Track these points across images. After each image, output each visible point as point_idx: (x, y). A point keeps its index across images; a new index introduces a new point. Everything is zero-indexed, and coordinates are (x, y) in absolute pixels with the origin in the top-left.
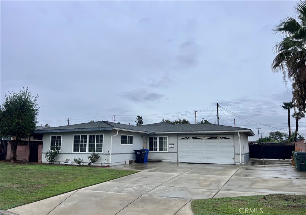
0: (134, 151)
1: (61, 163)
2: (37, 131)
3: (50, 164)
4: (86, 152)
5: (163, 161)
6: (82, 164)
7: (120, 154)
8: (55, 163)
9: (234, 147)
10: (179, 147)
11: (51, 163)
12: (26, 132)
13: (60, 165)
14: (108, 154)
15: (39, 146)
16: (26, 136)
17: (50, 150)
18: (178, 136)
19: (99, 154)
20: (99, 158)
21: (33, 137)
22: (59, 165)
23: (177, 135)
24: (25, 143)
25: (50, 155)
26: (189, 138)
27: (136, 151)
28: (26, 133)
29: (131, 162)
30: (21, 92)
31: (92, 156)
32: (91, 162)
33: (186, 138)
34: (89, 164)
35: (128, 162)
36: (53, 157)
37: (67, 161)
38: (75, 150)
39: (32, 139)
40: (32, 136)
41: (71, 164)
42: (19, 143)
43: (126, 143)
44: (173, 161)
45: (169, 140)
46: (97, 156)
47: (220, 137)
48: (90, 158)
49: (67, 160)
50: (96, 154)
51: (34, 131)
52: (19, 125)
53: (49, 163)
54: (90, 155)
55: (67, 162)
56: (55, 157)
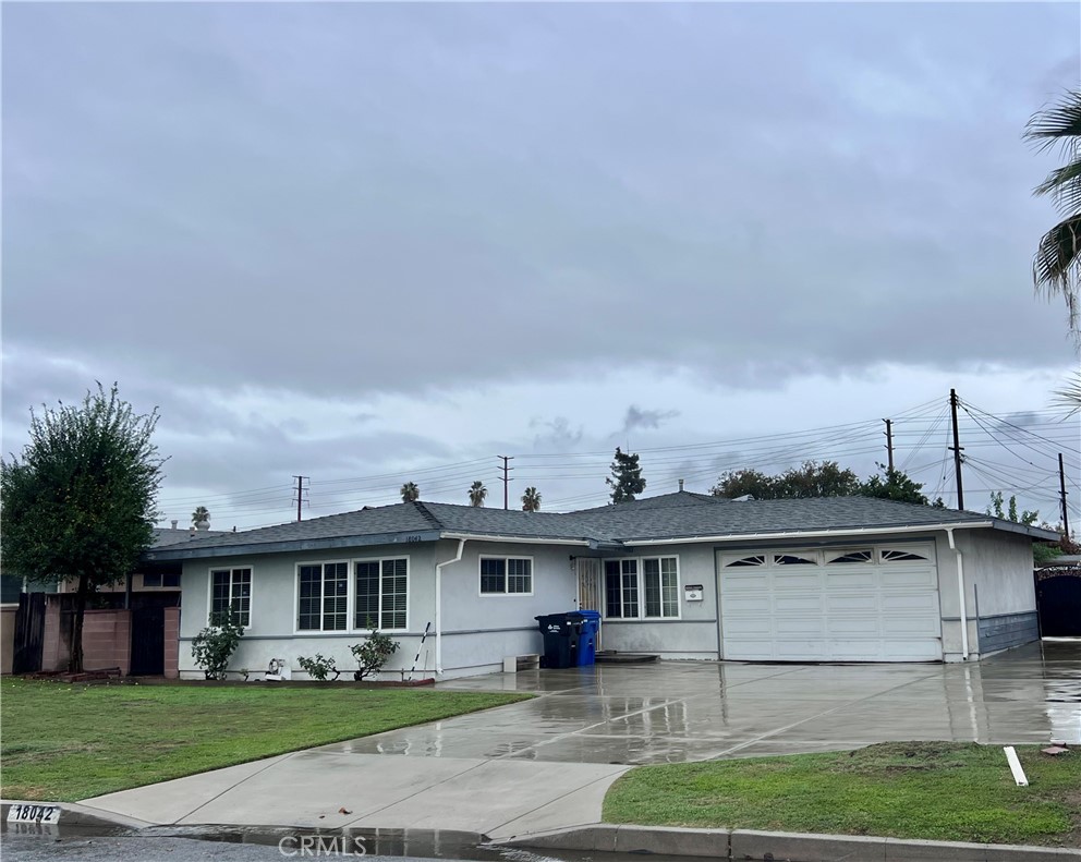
0: (536, 618)
1: (252, 678)
2: (155, 552)
3: (210, 681)
4: (345, 629)
5: (663, 656)
6: (330, 676)
7: (479, 632)
8: (230, 677)
9: (938, 589)
10: (723, 599)
11: (215, 678)
12: (117, 557)
13: (251, 683)
14: (427, 635)
15: (168, 612)
16: (118, 575)
17: (208, 626)
18: (720, 553)
19: (392, 635)
20: (393, 650)
21: (142, 577)
22: (246, 684)
23: (716, 549)
24: (114, 601)
25: (209, 647)
26: (762, 558)
27: (544, 621)
28: (114, 565)
29: (523, 665)
30: (92, 404)
31: (369, 645)
32: (362, 670)
33: (753, 561)
34: (358, 675)
35: (511, 666)
36: (220, 652)
37: (275, 669)
38: (304, 623)
39: (139, 586)
40: (139, 571)
41: (288, 678)
42: (88, 604)
43: (503, 590)
44: (703, 657)
45: (687, 572)
46: (387, 642)
47: (884, 553)
48: (359, 651)
49: (275, 663)
50: (383, 637)
51: (145, 552)
52: (90, 532)
53: (208, 677)
54: (361, 642)
55: (276, 672)
56: (230, 654)
